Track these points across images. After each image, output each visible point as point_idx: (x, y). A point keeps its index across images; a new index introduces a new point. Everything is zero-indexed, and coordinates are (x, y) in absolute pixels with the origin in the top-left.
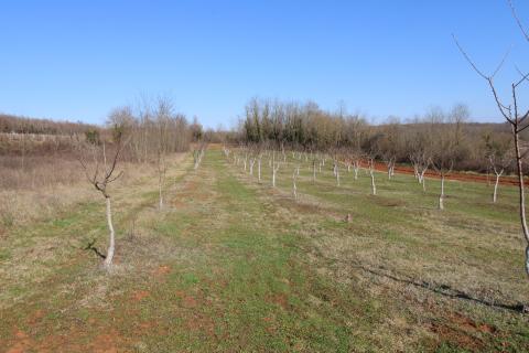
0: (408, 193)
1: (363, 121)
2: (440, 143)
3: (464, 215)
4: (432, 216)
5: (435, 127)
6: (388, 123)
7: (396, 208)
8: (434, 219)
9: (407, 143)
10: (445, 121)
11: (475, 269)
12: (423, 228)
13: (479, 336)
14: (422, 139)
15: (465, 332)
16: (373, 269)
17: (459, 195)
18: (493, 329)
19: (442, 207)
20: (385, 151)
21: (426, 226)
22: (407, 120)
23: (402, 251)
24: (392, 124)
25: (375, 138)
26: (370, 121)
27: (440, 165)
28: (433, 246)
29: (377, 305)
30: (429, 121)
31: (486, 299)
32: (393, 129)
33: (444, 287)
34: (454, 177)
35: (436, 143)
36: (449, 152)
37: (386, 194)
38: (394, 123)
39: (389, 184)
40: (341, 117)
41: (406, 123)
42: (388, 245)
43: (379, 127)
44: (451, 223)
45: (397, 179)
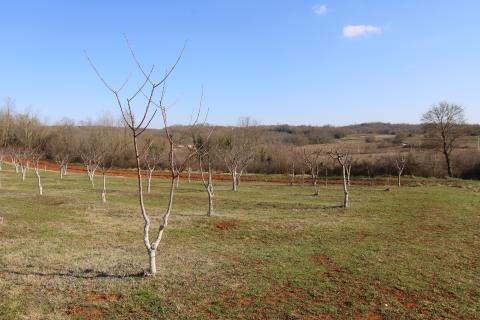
0: (77, 191)
1: (35, 120)
2: (111, 145)
3: (122, 206)
4: (95, 209)
5: (105, 130)
6: (62, 124)
7: (61, 206)
8: (96, 212)
9: (81, 144)
10: (114, 125)
11: (118, 250)
12: (82, 221)
13: (107, 305)
14: (95, 141)
15: (96, 306)
16: (19, 270)
17: (125, 189)
18: (120, 297)
19: (105, 200)
20: (58, 151)
21: (87, 219)
23: (56, 246)
24: (66, 125)
25: (49, 138)
26: (42, 121)
27: (110, 164)
28: (89, 237)
29: (14, 305)
31: (120, 273)
32: (68, 130)
33: (87, 271)
34: (123, 174)
35: (107, 144)
36: (119, 152)
37: (55, 193)
38: (68, 124)
39: (59, 184)
40: (27, 116)
42: (41, 243)
43: (53, 127)
44: (110, 214)
45: (70, 178)
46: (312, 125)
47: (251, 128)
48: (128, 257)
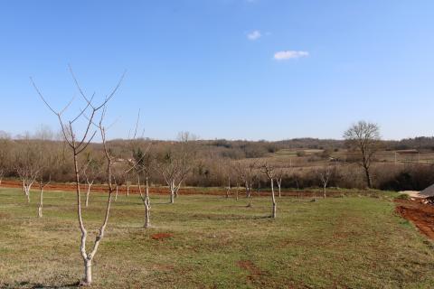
0: (12, 206)
2: (49, 159)
3: (59, 220)
4: (31, 224)
5: (44, 144)
8: (32, 227)
9: (17, 158)
10: (54, 139)
11: (55, 263)
14: (32, 154)
17: (62, 203)
19: (41, 215)
21: (22, 234)
22: (18, 136)
24: (2, 139)
27: (48, 178)
28: (24, 251)
30: (40, 138)
31: (56, 284)
32: (4, 144)
33: (23, 283)
35: (45, 158)
36: (57, 166)
41: (17, 139)
44: (47, 228)
45: (4, 193)
46: (248, 140)
47: (190, 142)
48: (65, 268)
